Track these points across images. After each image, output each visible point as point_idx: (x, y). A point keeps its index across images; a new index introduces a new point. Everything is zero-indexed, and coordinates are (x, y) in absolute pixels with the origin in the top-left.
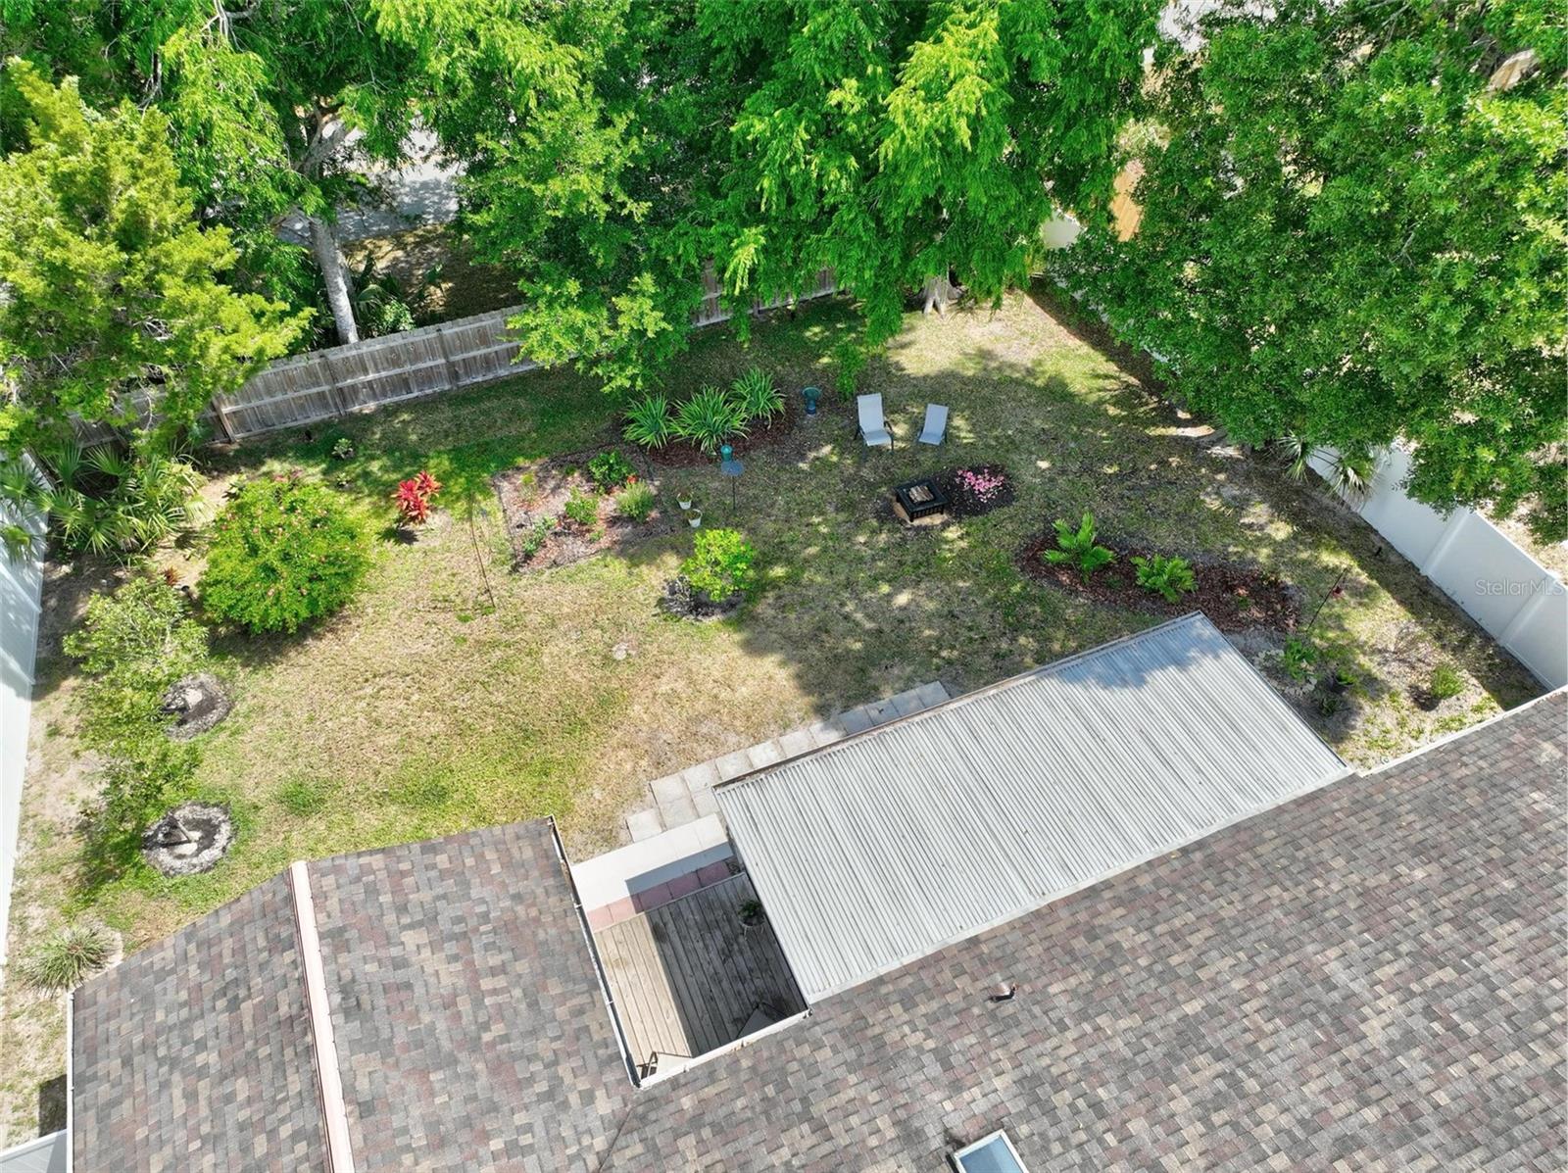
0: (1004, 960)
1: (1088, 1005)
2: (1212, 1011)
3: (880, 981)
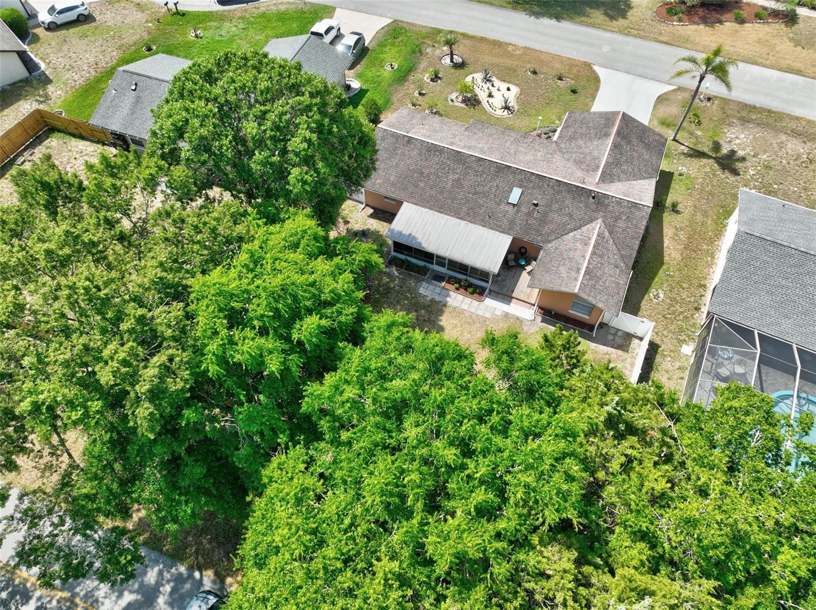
0: (483, 220)
1: (480, 206)
2: (469, 193)
3: (501, 232)
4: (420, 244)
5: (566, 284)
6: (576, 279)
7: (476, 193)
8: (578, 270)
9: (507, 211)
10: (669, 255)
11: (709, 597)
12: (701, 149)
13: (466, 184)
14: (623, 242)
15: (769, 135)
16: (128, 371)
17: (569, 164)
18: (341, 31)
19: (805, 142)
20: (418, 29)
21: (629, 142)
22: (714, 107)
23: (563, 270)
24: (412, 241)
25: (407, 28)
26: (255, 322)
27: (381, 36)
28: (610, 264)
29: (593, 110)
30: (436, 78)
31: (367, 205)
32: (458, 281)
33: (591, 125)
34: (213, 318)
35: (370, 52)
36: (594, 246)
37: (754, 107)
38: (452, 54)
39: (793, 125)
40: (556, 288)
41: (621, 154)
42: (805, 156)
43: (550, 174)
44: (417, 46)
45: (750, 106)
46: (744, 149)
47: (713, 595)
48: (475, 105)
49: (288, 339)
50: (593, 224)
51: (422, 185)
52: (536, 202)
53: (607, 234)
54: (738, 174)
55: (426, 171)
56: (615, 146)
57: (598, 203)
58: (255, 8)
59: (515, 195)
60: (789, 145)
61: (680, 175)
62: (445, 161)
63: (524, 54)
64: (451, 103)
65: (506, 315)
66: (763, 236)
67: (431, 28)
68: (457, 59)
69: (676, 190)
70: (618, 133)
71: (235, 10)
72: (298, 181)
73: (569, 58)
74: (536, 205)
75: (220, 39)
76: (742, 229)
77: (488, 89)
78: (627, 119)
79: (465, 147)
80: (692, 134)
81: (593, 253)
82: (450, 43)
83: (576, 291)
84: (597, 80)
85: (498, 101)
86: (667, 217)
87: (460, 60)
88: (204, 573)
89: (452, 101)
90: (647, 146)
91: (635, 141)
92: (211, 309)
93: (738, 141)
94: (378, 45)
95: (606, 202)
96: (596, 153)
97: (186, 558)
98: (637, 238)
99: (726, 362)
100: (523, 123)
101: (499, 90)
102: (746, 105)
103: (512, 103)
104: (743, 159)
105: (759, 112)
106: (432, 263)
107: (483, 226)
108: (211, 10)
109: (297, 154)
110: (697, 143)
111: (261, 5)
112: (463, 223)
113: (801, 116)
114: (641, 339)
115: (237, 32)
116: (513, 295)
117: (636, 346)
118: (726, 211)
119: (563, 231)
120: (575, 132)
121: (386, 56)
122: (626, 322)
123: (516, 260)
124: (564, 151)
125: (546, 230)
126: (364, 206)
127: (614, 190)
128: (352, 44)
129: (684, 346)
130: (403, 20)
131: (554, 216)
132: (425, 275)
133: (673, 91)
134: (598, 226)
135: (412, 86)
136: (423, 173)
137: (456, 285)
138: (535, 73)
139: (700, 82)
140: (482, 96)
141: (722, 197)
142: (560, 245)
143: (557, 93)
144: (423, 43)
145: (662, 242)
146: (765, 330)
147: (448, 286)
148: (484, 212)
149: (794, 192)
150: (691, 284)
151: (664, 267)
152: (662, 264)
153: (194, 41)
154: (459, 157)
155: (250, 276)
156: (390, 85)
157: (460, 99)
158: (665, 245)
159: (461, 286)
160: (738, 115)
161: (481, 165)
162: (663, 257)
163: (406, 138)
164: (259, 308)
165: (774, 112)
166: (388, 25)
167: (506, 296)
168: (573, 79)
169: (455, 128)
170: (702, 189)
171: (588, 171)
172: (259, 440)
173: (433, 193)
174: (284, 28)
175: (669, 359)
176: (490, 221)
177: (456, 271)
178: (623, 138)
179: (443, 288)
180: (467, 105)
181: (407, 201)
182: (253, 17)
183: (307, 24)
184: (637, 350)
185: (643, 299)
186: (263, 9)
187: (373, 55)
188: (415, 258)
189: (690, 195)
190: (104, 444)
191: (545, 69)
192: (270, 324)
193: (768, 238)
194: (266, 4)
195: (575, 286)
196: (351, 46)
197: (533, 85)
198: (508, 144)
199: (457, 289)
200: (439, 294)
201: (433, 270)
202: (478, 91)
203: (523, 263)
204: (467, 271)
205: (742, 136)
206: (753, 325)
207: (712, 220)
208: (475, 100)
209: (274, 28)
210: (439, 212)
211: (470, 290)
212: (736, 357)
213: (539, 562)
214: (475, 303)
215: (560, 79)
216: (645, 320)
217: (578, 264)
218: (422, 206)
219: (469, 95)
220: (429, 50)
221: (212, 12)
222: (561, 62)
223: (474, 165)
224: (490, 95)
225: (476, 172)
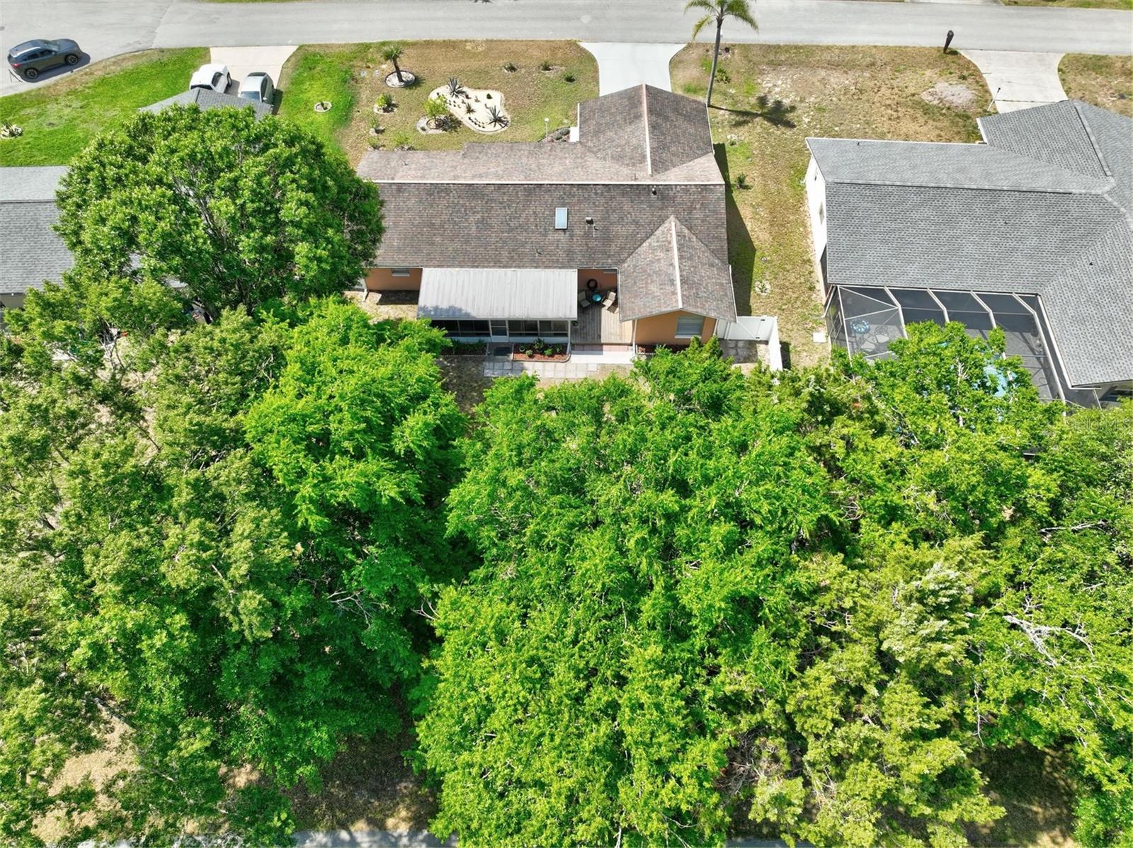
1: (523, 244)
3: (560, 268)
4: (467, 314)
5: (665, 303)
6: (674, 293)
7: (511, 230)
8: (672, 282)
9: (558, 241)
10: (758, 238)
11: (980, 551)
12: (742, 109)
13: (494, 222)
14: (708, 235)
15: (807, 74)
16: (212, 555)
17: (608, 163)
18: (233, 77)
19: (846, 72)
20: (337, 50)
21: (666, 119)
22: (736, 57)
23: (653, 288)
24: (454, 312)
25: (322, 53)
26: (346, 444)
27: (290, 71)
28: (703, 264)
29: (601, 95)
30: (389, 106)
31: (370, 291)
32: (530, 346)
33: (613, 110)
34: (291, 453)
35: (284, 96)
36: (679, 249)
37: (779, 47)
38: (398, 71)
39: (826, 56)
40: (656, 311)
41: (663, 134)
42: (853, 88)
43: (592, 180)
44: (346, 72)
45: (774, 47)
46: (787, 97)
47: (982, 548)
48: (455, 127)
49: (391, 454)
50: (666, 224)
51: (438, 239)
52: (589, 219)
53: (686, 231)
54: (794, 126)
55: (437, 221)
56: (654, 127)
57: (663, 198)
58: (86, 74)
59: (561, 217)
60: (832, 80)
61: (732, 144)
62: (456, 201)
63: (490, 49)
64: (423, 133)
65: (603, 367)
66: (854, 181)
67: (354, 45)
68: (407, 76)
69: (735, 163)
70: (650, 111)
71: (56, 85)
72: (310, 259)
73: (547, 41)
74: (591, 222)
75: (51, 129)
76: (830, 180)
77: (463, 102)
78: (653, 92)
79: (474, 177)
80: (725, 94)
81: (681, 258)
82: (392, 57)
83: (680, 306)
84: (591, 59)
85: (482, 115)
86: (738, 196)
87: (411, 76)
88: (352, 829)
89: (423, 129)
90: (688, 118)
91: (672, 116)
92: (284, 443)
93: (777, 90)
94: (292, 84)
95: (671, 194)
96: (634, 141)
97: (319, 821)
98: (721, 226)
99: (866, 336)
100: (525, 132)
101: (477, 101)
102: (769, 46)
103: (501, 113)
104: (793, 109)
105: (787, 51)
106: (488, 335)
107: (536, 267)
108: (17, 92)
109: (297, 225)
110: (735, 103)
111: (94, 68)
112: (509, 271)
113: (830, 44)
114: (766, 342)
115: (75, 115)
116: (603, 341)
117: (763, 352)
118: (798, 171)
119: (634, 244)
120: (598, 124)
121: (309, 95)
122: (745, 328)
123: (589, 298)
124: (595, 150)
125: (614, 248)
126: (366, 292)
127: (675, 177)
128: (258, 89)
129: (815, 334)
130: (311, 43)
131: (617, 229)
132: (484, 352)
133: (684, 49)
134: (673, 224)
135: (363, 124)
136: (433, 224)
137: (529, 352)
138: (512, 69)
139: (719, 27)
140: (460, 113)
141: (787, 156)
142: (637, 261)
143: (550, 87)
144: (353, 66)
145: (743, 226)
146: (894, 284)
147: (519, 357)
148: (531, 250)
149: (858, 129)
150: (794, 264)
151: (758, 254)
152: (754, 250)
153: (11, 141)
154: (472, 191)
155: (313, 389)
156: (333, 131)
157: (433, 124)
158: (749, 228)
159: (535, 352)
160: (766, 60)
161: (504, 193)
162: (752, 242)
163: (394, 187)
164: (342, 426)
165: (801, 47)
166: (294, 54)
167: (594, 345)
168: (562, 65)
169: (448, 159)
170: (763, 153)
171: (634, 165)
172: (387, 606)
173: (457, 245)
174: (144, 92)
175: (805, 354)
176: (542, 258)
177: (521, 335)
178: (658, 115)
179: (514, 361)
180: (445, 130)
181: (426, 266)
182: (89, 88)
183: (176, 79)
184: (767, 356)
185: (749, 297)
186: (100, 73)
187: (291, 97)
188: (463, 335)
189: (752, 163)
190: (175, 693)
191: (522, 62)
192: (365, 440)
193: (860, 182)
194: (101, 66)
195: (677, 301)
196: (257, 93)
197: (517, 84)
198: (524, 160)
199: (531, 356)
200: (511, 370)
201: (492, 344)
202: (453, 110)
203: (599, 299)
204: (536, 329)
205: (780, 82)
206: (880, 283)
207: (788, 185)
208: (452, 120)
209: (128, 96)
210: (473, 267)
211: (548, 352)
212: (873, 327)
213: (809, 578)
214: (560, 366)
215: (547, 68)
216: (764, 317)
217: (668, 275)
218: (448, 266)
219: (442, 117)
220: (364, 74)
221: (21, 95)
222: (539, 47)
223: (495, 195)
224: (470, 110)
225: (501, 203)
